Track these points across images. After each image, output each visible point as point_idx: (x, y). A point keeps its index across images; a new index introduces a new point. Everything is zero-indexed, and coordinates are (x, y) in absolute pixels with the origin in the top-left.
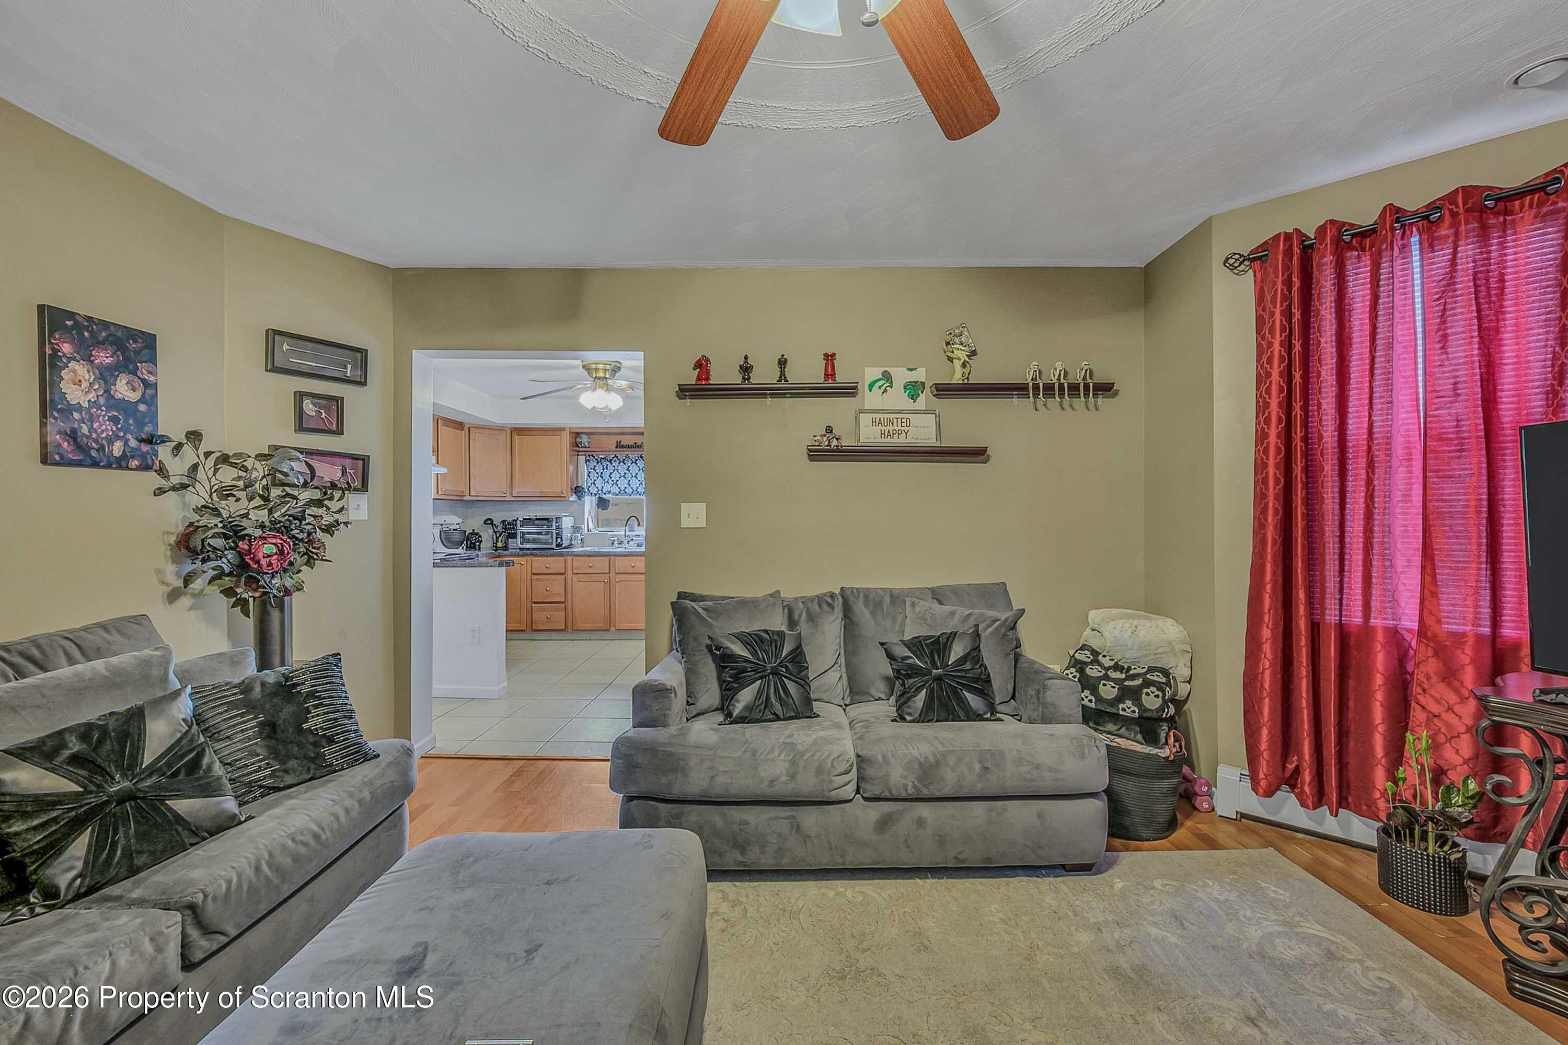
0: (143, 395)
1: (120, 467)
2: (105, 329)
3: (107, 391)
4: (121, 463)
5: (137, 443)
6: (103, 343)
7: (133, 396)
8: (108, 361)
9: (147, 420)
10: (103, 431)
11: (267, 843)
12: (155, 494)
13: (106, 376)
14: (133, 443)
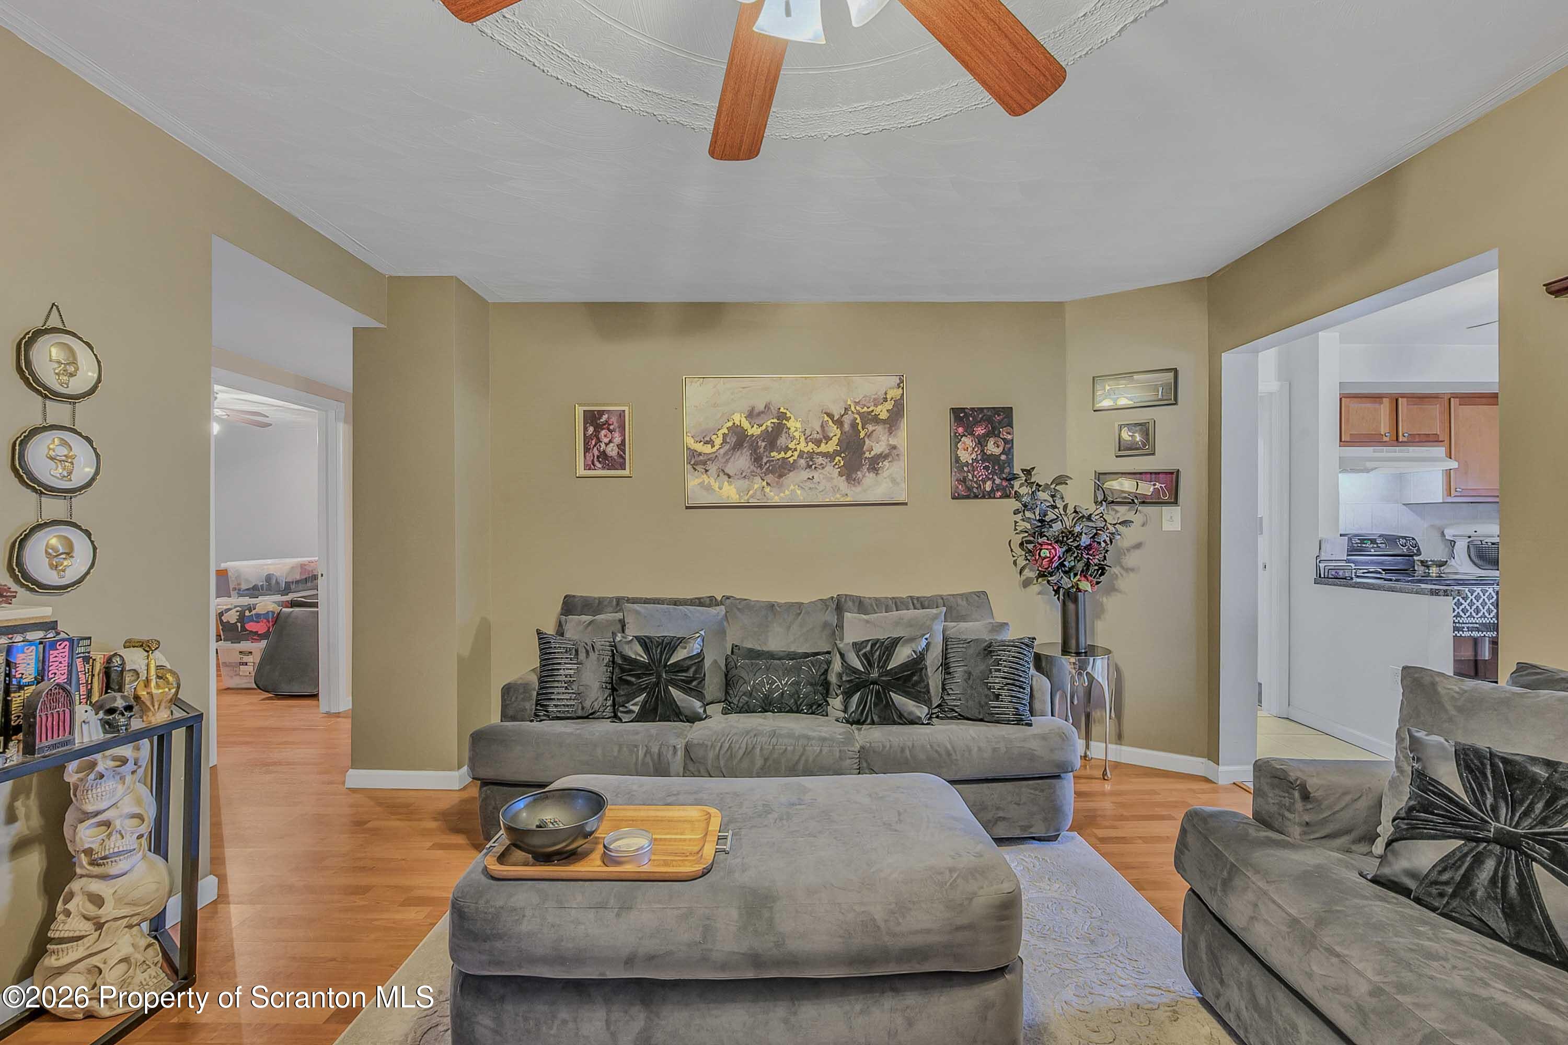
0: (1004, 449)
1: (990, 498)
2: (980, 413)
3: (982, 451)
4: (990, 495)
5: (1000, 481)
6: (980, 422)
7: (998, 451)
8: (983, 432)
9: (1006, 465)
10: (979, 477)
11: (915, 739)
12: (1015, 514)
13: (981, 442)
14: (998, 481)
